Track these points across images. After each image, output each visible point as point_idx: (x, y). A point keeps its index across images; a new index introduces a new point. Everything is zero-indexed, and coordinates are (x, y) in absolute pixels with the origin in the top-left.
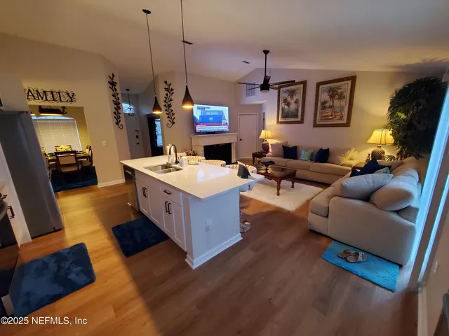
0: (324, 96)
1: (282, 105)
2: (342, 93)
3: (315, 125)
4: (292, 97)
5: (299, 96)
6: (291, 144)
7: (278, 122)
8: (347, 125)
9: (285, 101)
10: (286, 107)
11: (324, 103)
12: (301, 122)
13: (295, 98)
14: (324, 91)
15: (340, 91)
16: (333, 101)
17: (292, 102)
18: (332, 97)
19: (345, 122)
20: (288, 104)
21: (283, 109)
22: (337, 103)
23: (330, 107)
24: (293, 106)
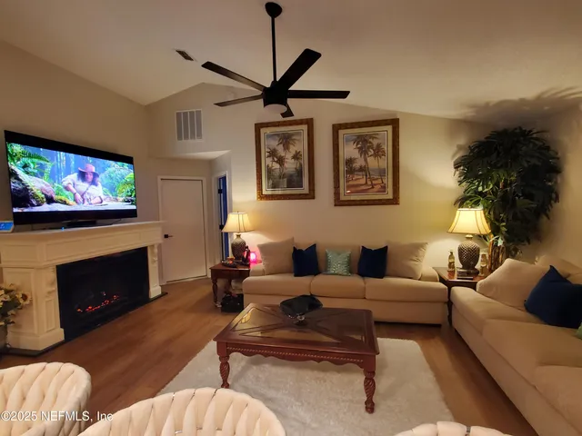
0: (349, 150)
1: (267, 161)
2: (379, 146)
3: (339, 202)
4: (286, 148)
5: (300, 146)
6: (304, 242)
7: (262, 196)
8: (395, 201)
9: (273, 153)
10: (277, 166)
11: (349, 162)
12: (311, 195)
13: (293, 149)
14: (348, 141)
15: (375, 142)
16: (366, 160)
17: (288, 156)
18: (363, 151)
19: (390, 196)
20: (281, 161)
21: (269, 171)
22: (373, 163)
23: (362, 169)
24: (290, 165)
